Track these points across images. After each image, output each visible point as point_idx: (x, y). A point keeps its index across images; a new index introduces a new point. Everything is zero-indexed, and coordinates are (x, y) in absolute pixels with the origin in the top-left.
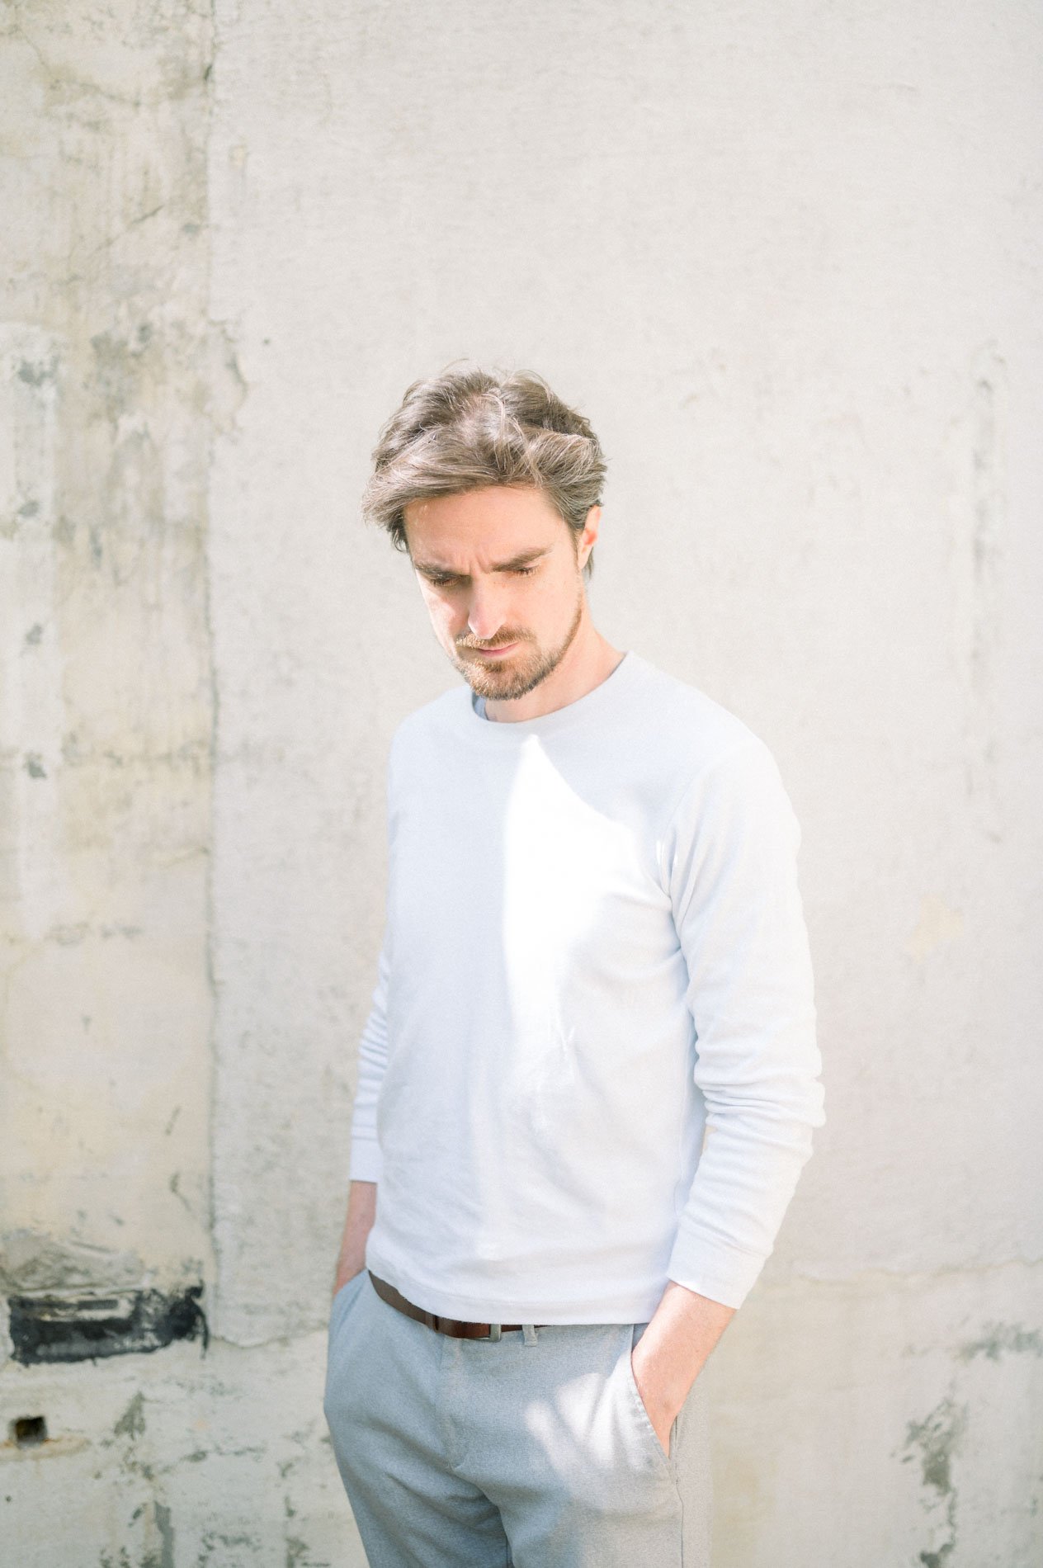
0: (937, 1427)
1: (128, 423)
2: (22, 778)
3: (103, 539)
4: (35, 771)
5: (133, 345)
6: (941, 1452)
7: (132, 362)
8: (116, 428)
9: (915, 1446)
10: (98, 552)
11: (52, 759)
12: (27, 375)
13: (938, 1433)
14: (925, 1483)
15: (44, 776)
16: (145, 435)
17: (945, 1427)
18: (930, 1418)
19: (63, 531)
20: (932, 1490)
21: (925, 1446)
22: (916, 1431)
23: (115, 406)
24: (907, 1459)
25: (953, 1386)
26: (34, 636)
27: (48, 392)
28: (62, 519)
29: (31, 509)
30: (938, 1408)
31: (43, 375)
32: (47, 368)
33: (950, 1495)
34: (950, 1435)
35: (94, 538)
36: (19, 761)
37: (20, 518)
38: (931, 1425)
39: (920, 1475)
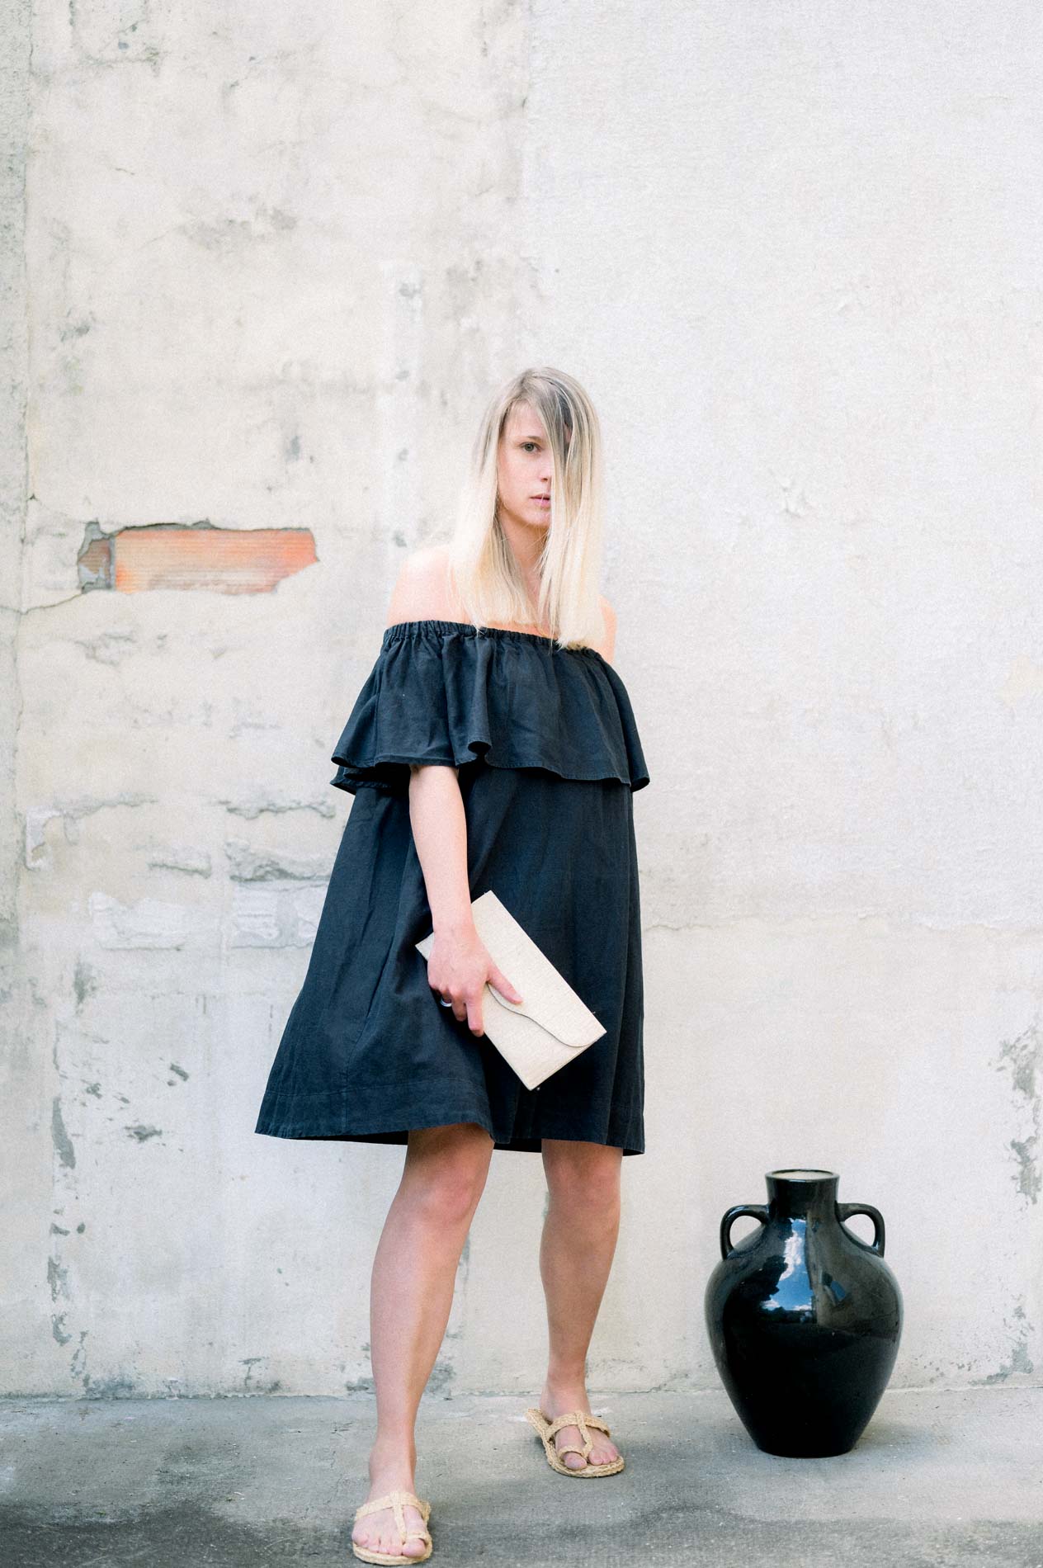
0: (1025, 1047)
1: (466, 323)
2: (391, 547)
3: (448, 396)
4: (400, 542)
5: (472, 274)
6: (1027, 1066)
7: (471, 283)
8: (459, 325)
9: (1006, 1061)
10: (445, 403)
11: (410, 536)
12: (405, 292)
13: (1024, 1052)
14: (1014, 1088)
15: (405, 545)
16: (478, 330)
17: (1031, 1048)
18: (1019, 1039)
19: (423, 389)
20: (1019, 1095)
21: (1015, 1061)
22: (1007, 1049)
23: (459, 311)
24: (1000, 1069)
25: (1036, 1017)
26: (402, 456)
27: (417, 302)
28: (423, 383)
29: (404, 375)
30: (1025, 1034)
31: (415, 291)
32: (417, 287)
33: (1034, 1100)
34: (1034, 1054)
35: (442, 395)
36: (391, 535)
37: (397, 381)
38: (1019, 1046)
39: (1011, 1082)
